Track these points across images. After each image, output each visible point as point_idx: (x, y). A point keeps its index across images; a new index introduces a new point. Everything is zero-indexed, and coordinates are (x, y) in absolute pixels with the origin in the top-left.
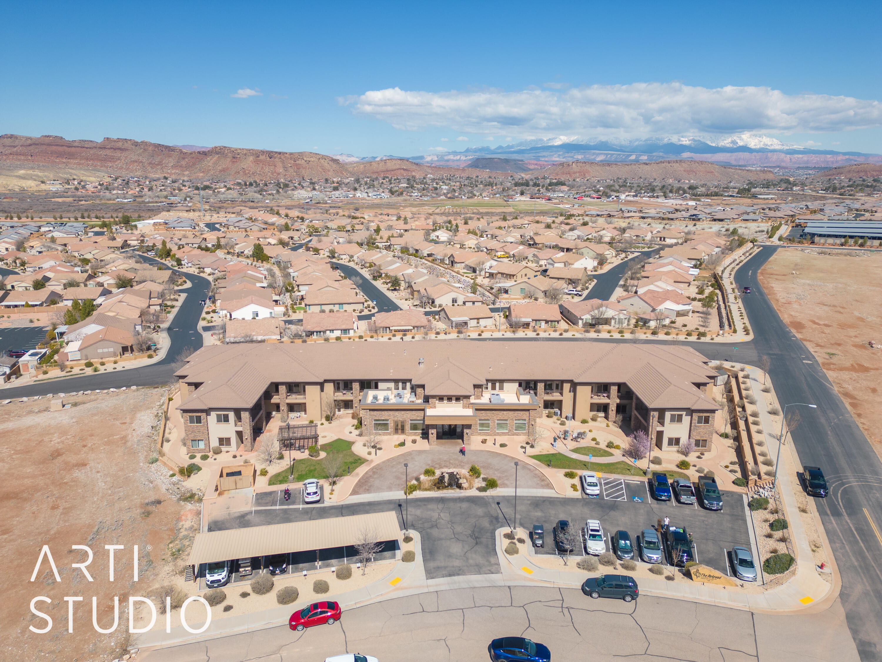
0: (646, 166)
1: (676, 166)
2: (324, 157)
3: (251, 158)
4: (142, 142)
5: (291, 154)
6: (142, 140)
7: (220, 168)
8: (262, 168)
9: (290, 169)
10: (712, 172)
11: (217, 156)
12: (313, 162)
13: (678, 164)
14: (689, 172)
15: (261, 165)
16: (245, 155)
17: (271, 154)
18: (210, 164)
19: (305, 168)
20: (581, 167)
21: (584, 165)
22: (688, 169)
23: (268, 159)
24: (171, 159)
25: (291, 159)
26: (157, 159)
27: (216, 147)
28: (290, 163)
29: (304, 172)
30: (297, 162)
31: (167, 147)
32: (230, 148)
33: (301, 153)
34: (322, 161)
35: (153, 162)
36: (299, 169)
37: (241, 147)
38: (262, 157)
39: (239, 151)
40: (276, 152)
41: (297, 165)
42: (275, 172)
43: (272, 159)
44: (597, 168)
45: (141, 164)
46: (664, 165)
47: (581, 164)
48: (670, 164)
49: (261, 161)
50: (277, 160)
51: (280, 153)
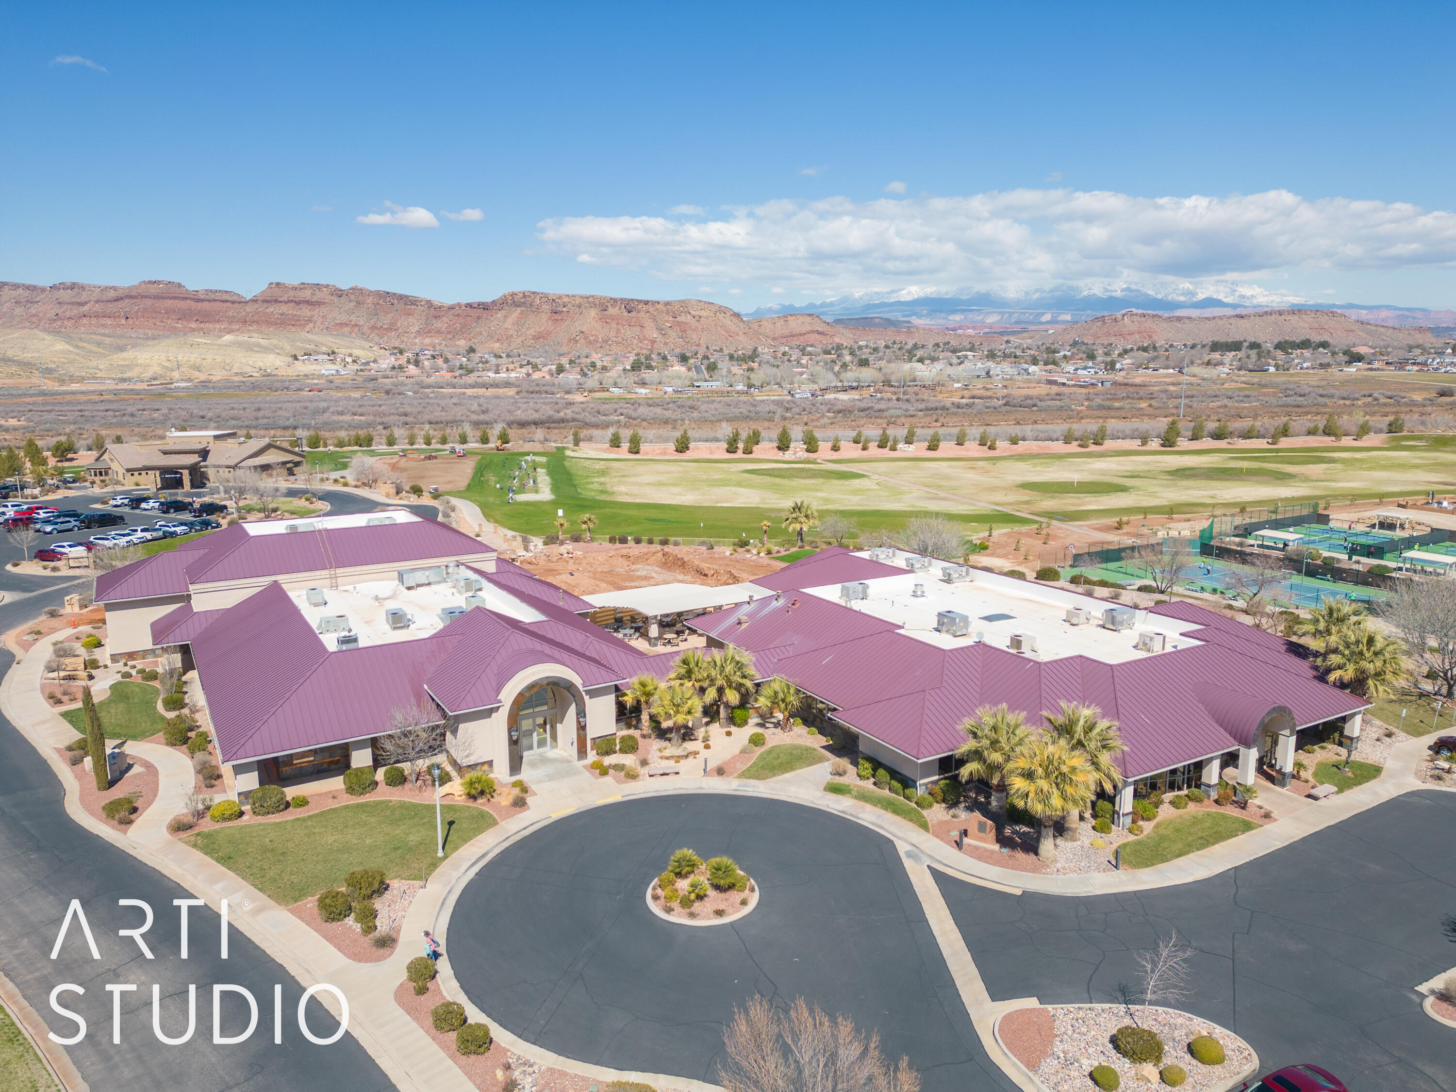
0: (1241, 322)
1: (1294, 319)
2: (722, 310)
3: (593, 313)
4: (352, 289)
5: (667, 304)
6: (353, 285)
7: (532, 332)
8: (618, 330)
9: (670, 332)
10: (1352, 331)
11: (519, 310)
12: (707, 317)
13: (1296, 317)
15: (614, 325)
16: (580, 306)
17: (630, 306)
18: (508, 324)
19: (695, 330)
20: (1139, 323)
21: (1143, 319)
22: (1316, 325)
23: (626, 314)
24: (411, 319)
25: (668, 313)
26: (385, 320)
27: (513, 295)
28: (668, 322)
29: (695, 336)
30: (679, 319)
31: (401, 297)
32: (545, 296)
33: (683, 301)
34: (721, 316)
35: (379, 325)
36: (684, 331)
37: (570, 293)
38: (612, 311)
39: (566, 300)
40: (639, 301)
41: (679, 324)
42: (645, 338)
43: (633, 314)
44: (1165, 325)
45: (356, 329)
47: (1138, 319)
48: (1283, 317)
49: (613, 318)
50: (642, 314)
51: (647, 303)
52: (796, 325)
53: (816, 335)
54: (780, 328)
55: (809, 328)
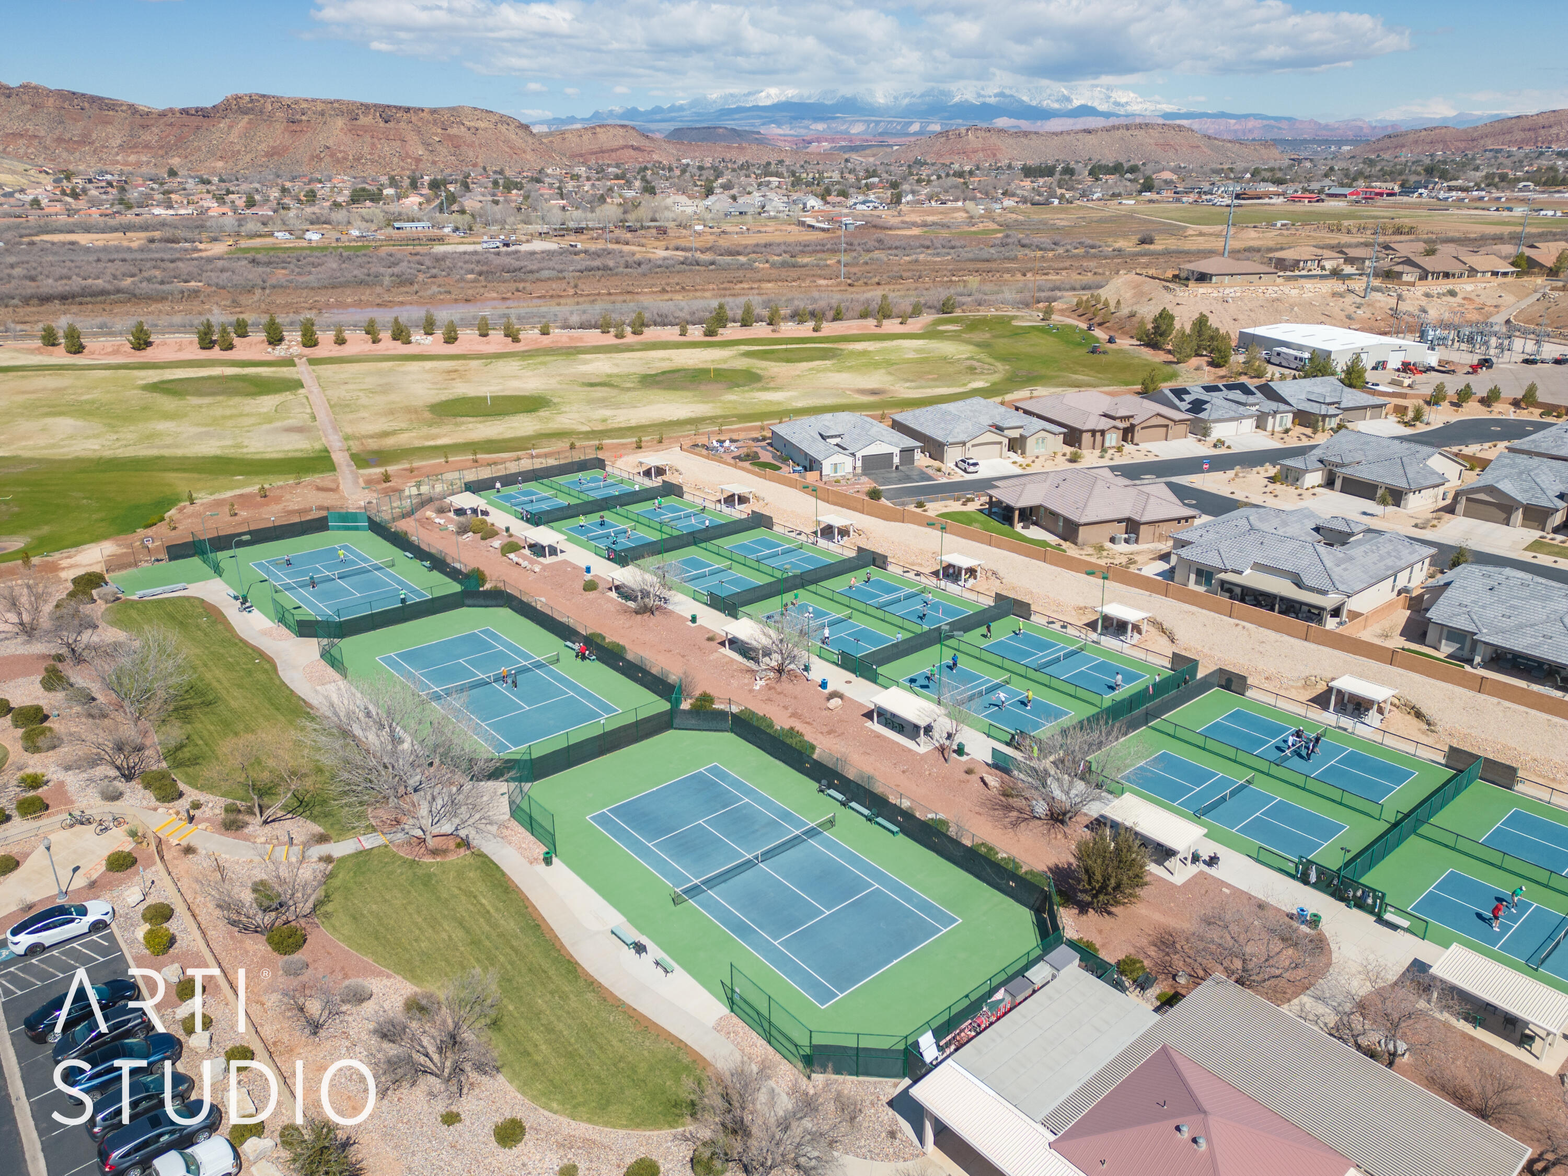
0: (1089, 137)
1: (1140, 134)
2: (505, 120)
3: (340, 122)
4: (24, 86)
5: (434, 111)
6: (24, 81)
7: (263, 147)
8: (373, 145)
9: (439, 148)
10: (1198, 147)
11: (246, 118)
12: (485, 129)
13: (1143, 132)
14: (1166, 146)
15: (368, 138)
16: (322, 114)
17: (386, 113)
18: (233, 137)
19: (471, 145)
20: (984, 139)
21: (988, 134)
22: (1162, 141)
23: (382, 124)
24: (109, 129)
25: (435, 122)
26: (75, 130)
27: (237, 98)
28: (436, 134)
29: (471, 154)
30: (450, 131)
31: (93, 100)
32: (277, 100)
33: (453, 109)
34: (503, 128)
35: (67, 136)
36: (457, 147)
37: (309, 96)
38: (364, 120)
39: (304, 105)
40: (399, 108)
41: (451, 138)
42: (408, 156)
43: (391, 125)
44: (1010, 141)
45: (36, 142)
46: (1119, 133)
47: (983, 134)
48: (1130, 132)
49: (365, 129)
50: (403, 125)
51: (408, 110)
52: (605, 139)
53: (632, 152)
54: (588, 144)
55: (622, 142)
